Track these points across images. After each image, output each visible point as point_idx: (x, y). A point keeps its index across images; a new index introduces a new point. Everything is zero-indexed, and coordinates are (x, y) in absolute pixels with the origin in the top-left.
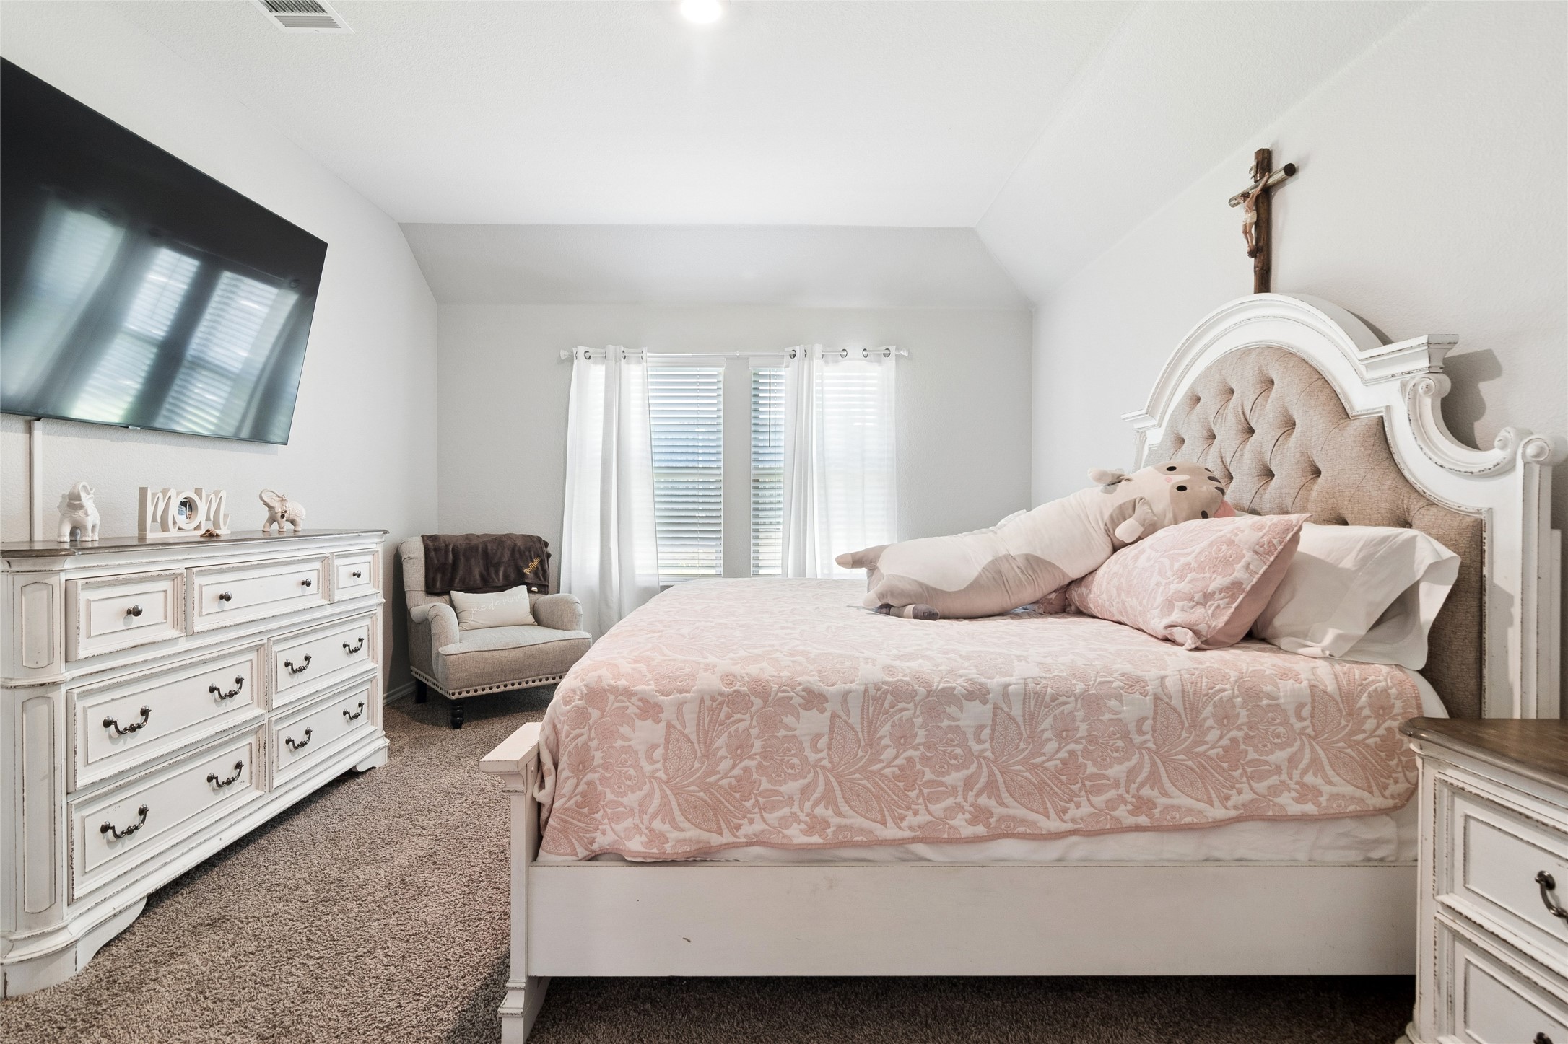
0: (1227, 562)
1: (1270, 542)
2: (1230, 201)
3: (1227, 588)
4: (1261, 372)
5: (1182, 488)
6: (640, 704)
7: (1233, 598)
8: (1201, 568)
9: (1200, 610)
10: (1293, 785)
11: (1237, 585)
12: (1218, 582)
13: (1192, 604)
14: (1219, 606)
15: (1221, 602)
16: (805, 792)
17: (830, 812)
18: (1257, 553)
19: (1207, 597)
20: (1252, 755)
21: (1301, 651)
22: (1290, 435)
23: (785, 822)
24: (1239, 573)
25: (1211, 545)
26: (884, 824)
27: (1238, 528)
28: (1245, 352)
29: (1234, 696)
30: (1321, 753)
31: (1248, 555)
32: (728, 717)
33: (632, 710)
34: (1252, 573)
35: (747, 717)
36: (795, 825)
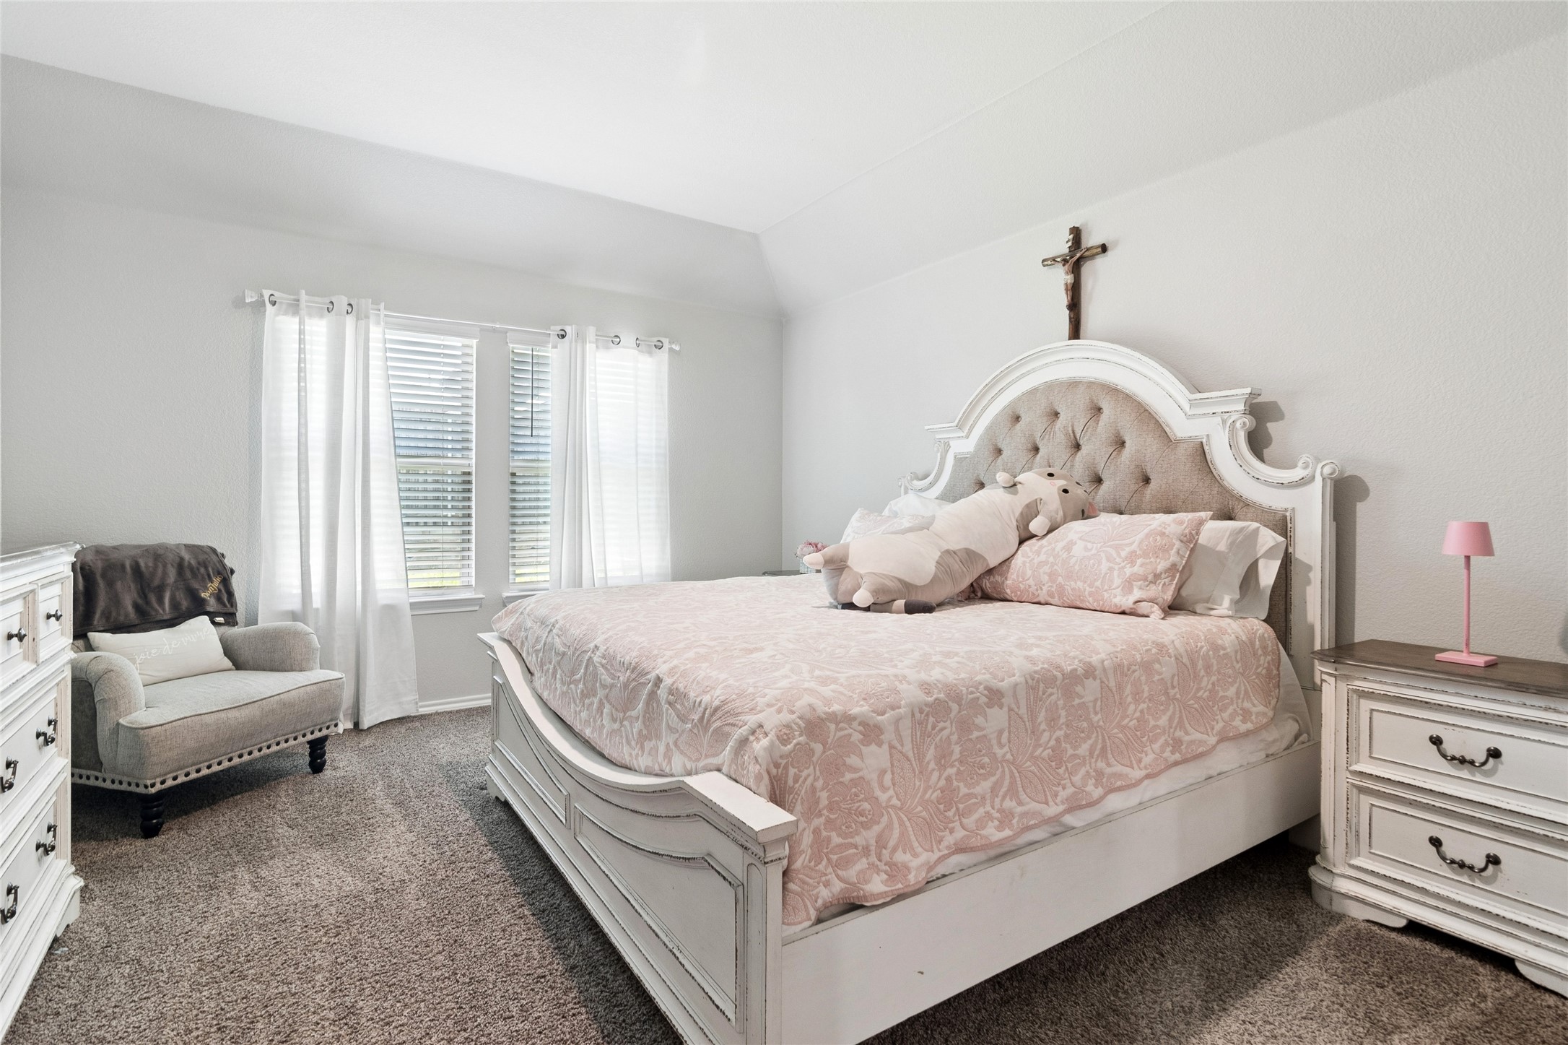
0: (1165, 549)
1: (1191, 533)
2: (1043, 261)
3: (1169, 569)
4: (1092, 401)
5: (1066, 491)
6: (861, 728)
7: (1173, 577)
8: (1145, 555)
9: (1153, 587)
10: (1239, 711)
11: (1174, 565)
12: (1162, 566)
13: (1147, 583)
14: (1165, 583)
15: (1166, 580)
16: (994, 790)
17: (1014, 804)
18: (1182, 541)
19: (1157, 576)
21: (1212, 612)
22: (1120, 452)
23: (981, 824)
24: (1173, 558)
25: (1148, 536)
26: (1047, 803)
27: (1164, 523)
28: (1073, 384)
30: (1248, 685)
31: (1178, 544)
32: (933, 728)
33: (856, 737)
34: (1182, 557)
35: (948, 724)
36: (990, 824)
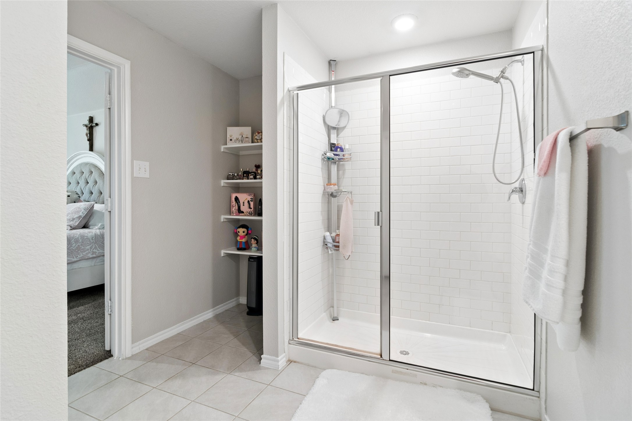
0: (78, 212)
1: (87, 207)
2: (83, 125)
3: (78, 217)
4: (90, 170)
5: (69, 196)
7: (79, 219)
8: (72, 213)
9: (72, 222)
10: (91, 252)
11: (80, 216)
12: (76, 216)
13: (70, 221)
14: (76, 221)
15: (77, 220)
18: (85, 210)
19: (73, 219)
20: (83, 248)
21: (94, 228)
22: (96, 185)
24: (81, 214)
25: (75, 209)
27: (81, 205)
29: (79, 237)
30: (97, 246)
31: (83, 210)
34: (84, 214)
